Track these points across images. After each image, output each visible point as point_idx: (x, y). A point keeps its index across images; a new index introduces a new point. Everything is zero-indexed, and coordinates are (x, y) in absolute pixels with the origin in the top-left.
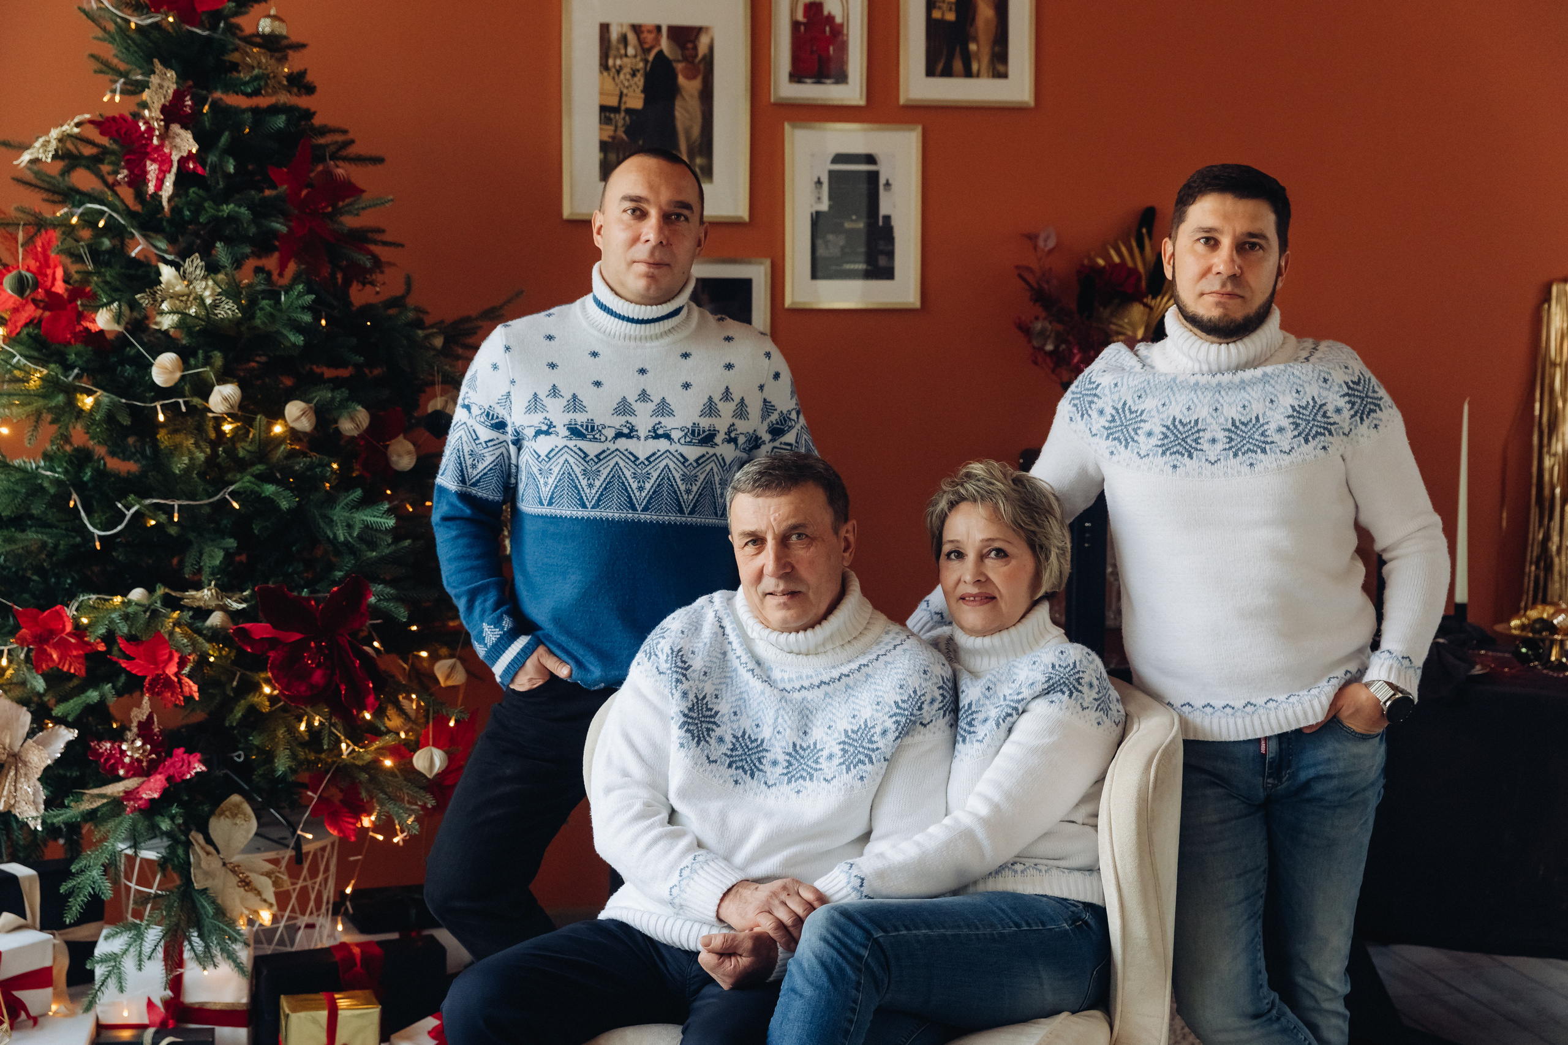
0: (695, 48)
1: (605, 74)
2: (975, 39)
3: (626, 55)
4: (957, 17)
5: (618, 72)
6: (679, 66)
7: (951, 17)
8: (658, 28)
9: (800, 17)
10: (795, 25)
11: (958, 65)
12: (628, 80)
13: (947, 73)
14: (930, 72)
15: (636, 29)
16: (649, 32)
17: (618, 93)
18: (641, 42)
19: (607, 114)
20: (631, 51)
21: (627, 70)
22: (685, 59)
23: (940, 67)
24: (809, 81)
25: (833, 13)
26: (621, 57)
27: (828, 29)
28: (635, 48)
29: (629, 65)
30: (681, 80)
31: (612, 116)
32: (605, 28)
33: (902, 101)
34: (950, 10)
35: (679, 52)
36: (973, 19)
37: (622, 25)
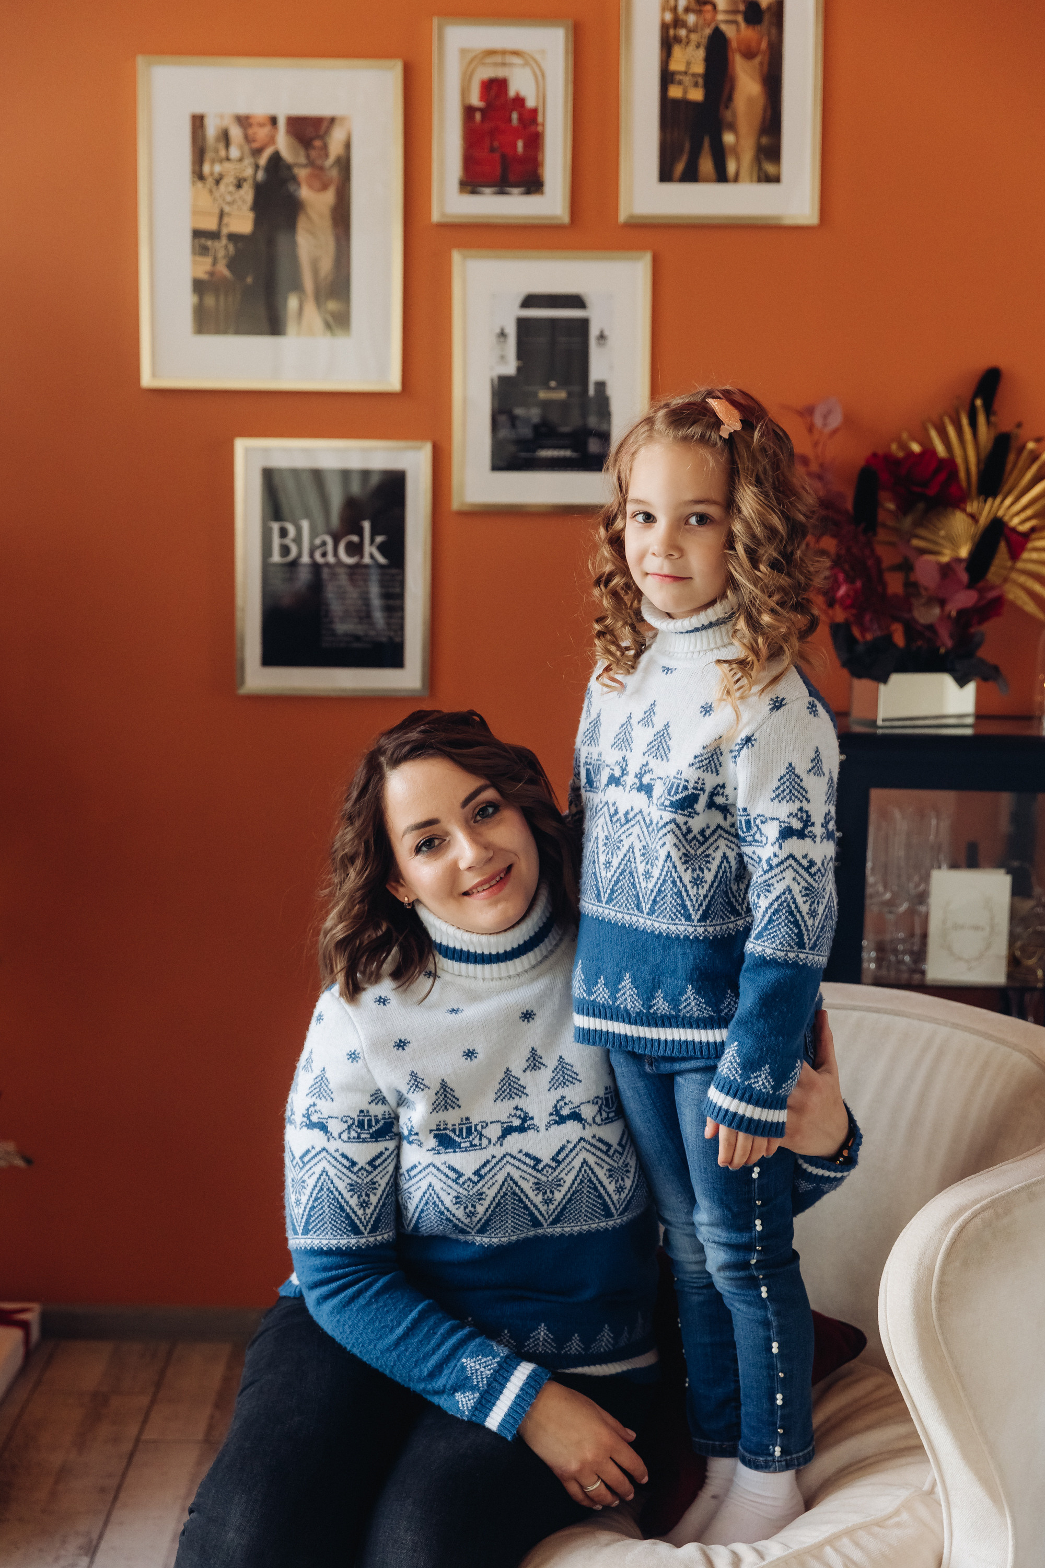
0: (325, 147)
1: (200, 184)
2: (732, 127)
3: (228, 159)
4: (707, 95)
5: (218, 182)
6: (302, 173)
7: (697, 95)
8: (274, 121)
9: (475, 100)
10: (469, 111)
11: (706, 165)
12: (230, 193)
13: (691, 176)
14: (665, 176)
15: (243, 121)
16: (261, 125)
17: (217, 211)
18: (247, 138)
19: (203, 241)
20: (234, 152)
21: (229, 180)
22: (311, 163)
23: (680, 168)
24: (488, 190)
25: (523, 93)
26: (221, 161)
27: (515, 116)
28: (241, 148)
29: (233, 173)
30: (305, 193)
31: (209, 243)
32: (198, 122)
33: (622, 217)
34: (696, 85)
35: (302, 153)
36: (730, 98)
37: (222, 117)
